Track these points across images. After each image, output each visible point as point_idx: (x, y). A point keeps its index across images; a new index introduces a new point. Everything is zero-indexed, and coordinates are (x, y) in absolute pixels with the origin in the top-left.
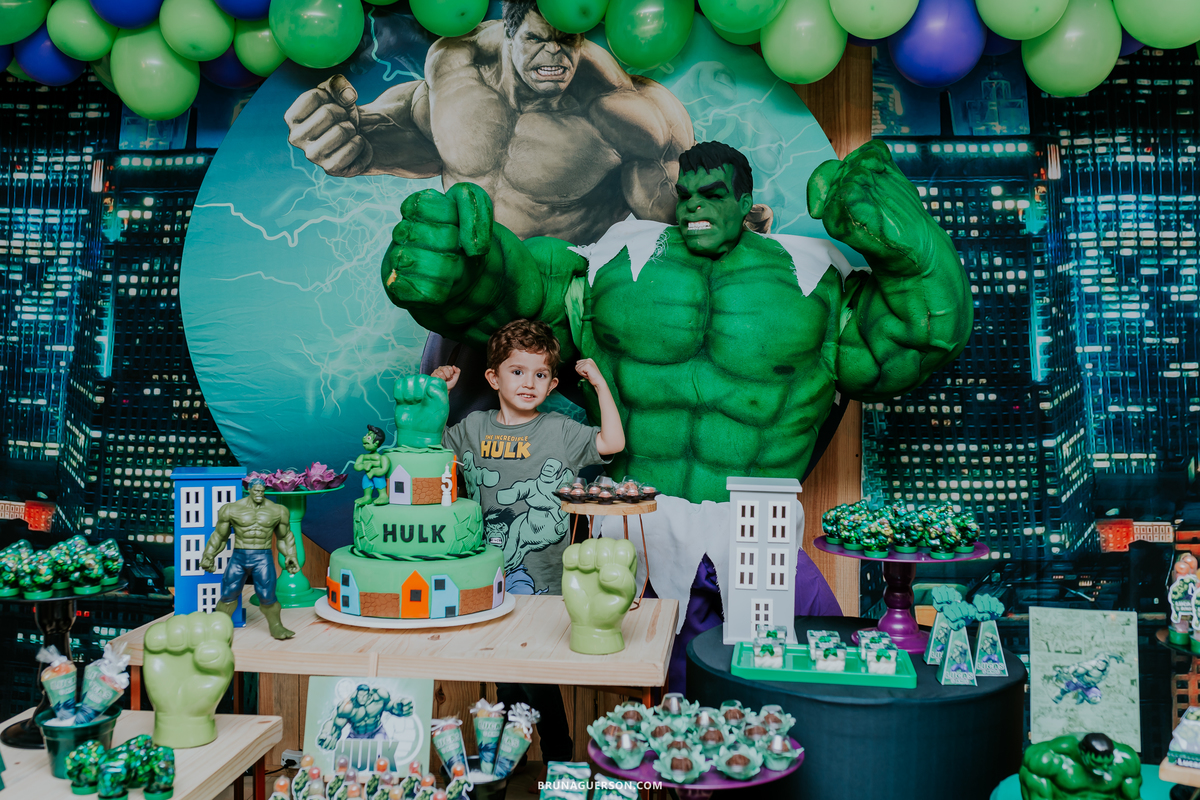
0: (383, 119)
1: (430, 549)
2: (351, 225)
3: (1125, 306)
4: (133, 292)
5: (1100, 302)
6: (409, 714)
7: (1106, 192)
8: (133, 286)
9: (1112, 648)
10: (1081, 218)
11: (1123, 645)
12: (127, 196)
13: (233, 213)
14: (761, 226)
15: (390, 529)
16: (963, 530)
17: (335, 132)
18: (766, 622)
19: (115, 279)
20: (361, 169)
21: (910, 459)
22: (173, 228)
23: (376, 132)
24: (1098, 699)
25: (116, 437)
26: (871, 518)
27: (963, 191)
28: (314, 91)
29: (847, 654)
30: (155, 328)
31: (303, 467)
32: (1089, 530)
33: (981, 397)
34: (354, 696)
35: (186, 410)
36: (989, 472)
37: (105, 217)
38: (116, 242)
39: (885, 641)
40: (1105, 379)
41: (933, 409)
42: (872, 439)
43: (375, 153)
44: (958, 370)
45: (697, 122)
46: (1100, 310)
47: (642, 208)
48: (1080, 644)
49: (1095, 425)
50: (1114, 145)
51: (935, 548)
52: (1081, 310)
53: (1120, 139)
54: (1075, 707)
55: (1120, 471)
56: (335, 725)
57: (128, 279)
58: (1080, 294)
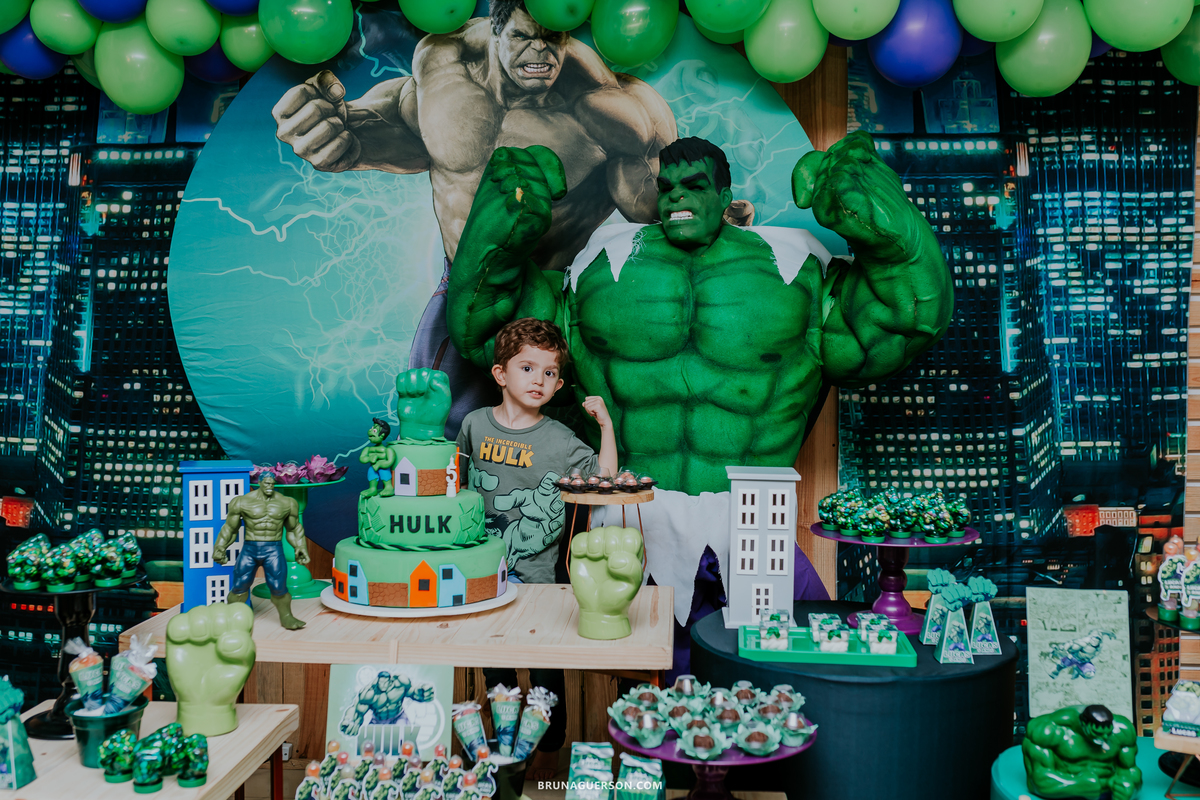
0: (371, 115)
1: (437, 539)
2: (339, 220)
3: (1091, 299)
4: (111, 286)
5: (1067, 295)
6: (430, 699)
7: (1072, 188)
8: (112, 280)
9: (1104, 625)
10: (1048, 214)
11: (1115, 622)
12: (105, 190)
13: (221, 208)
14: (743, 220)
15: (397, 520)
16: (955, 515)
17: (322, 128)
18: (767, 607)
19: (94, 273)
20: (348, 164)
21: (886, 449)
22: (152, 222)
23: (363, 128)
24: (1092, 674)
25: (96, 432)
26: (866, 505)
27: (936, 187)
28: (302, 86)
29: (850, 636)
30: (135, 323)
31: (304, 460)
32: (1057, 516)
33: (953, 387)
34: (375, 683)
35: (166, 405)
36: (961, 460)
37: (83, 211)
38: (95, 236)
39: (884, 623)
40: (1071, 369)
41: (908, 399)
42: (848, 429)
43: (363, 148)
44: (931, 361)
45: (680, 119)
46: (1067, 303)
47: (627, 204)
48: (1074, 622)
49: (1062, 414)
50: (1080, 144)
51: (929, 533)
52: (1049, 303)
53: (1086, 138)
54: (1070, 682)
55: (1086, 458)
56: (357, 711)
57: (107, 274)
58: (1048, 288)
